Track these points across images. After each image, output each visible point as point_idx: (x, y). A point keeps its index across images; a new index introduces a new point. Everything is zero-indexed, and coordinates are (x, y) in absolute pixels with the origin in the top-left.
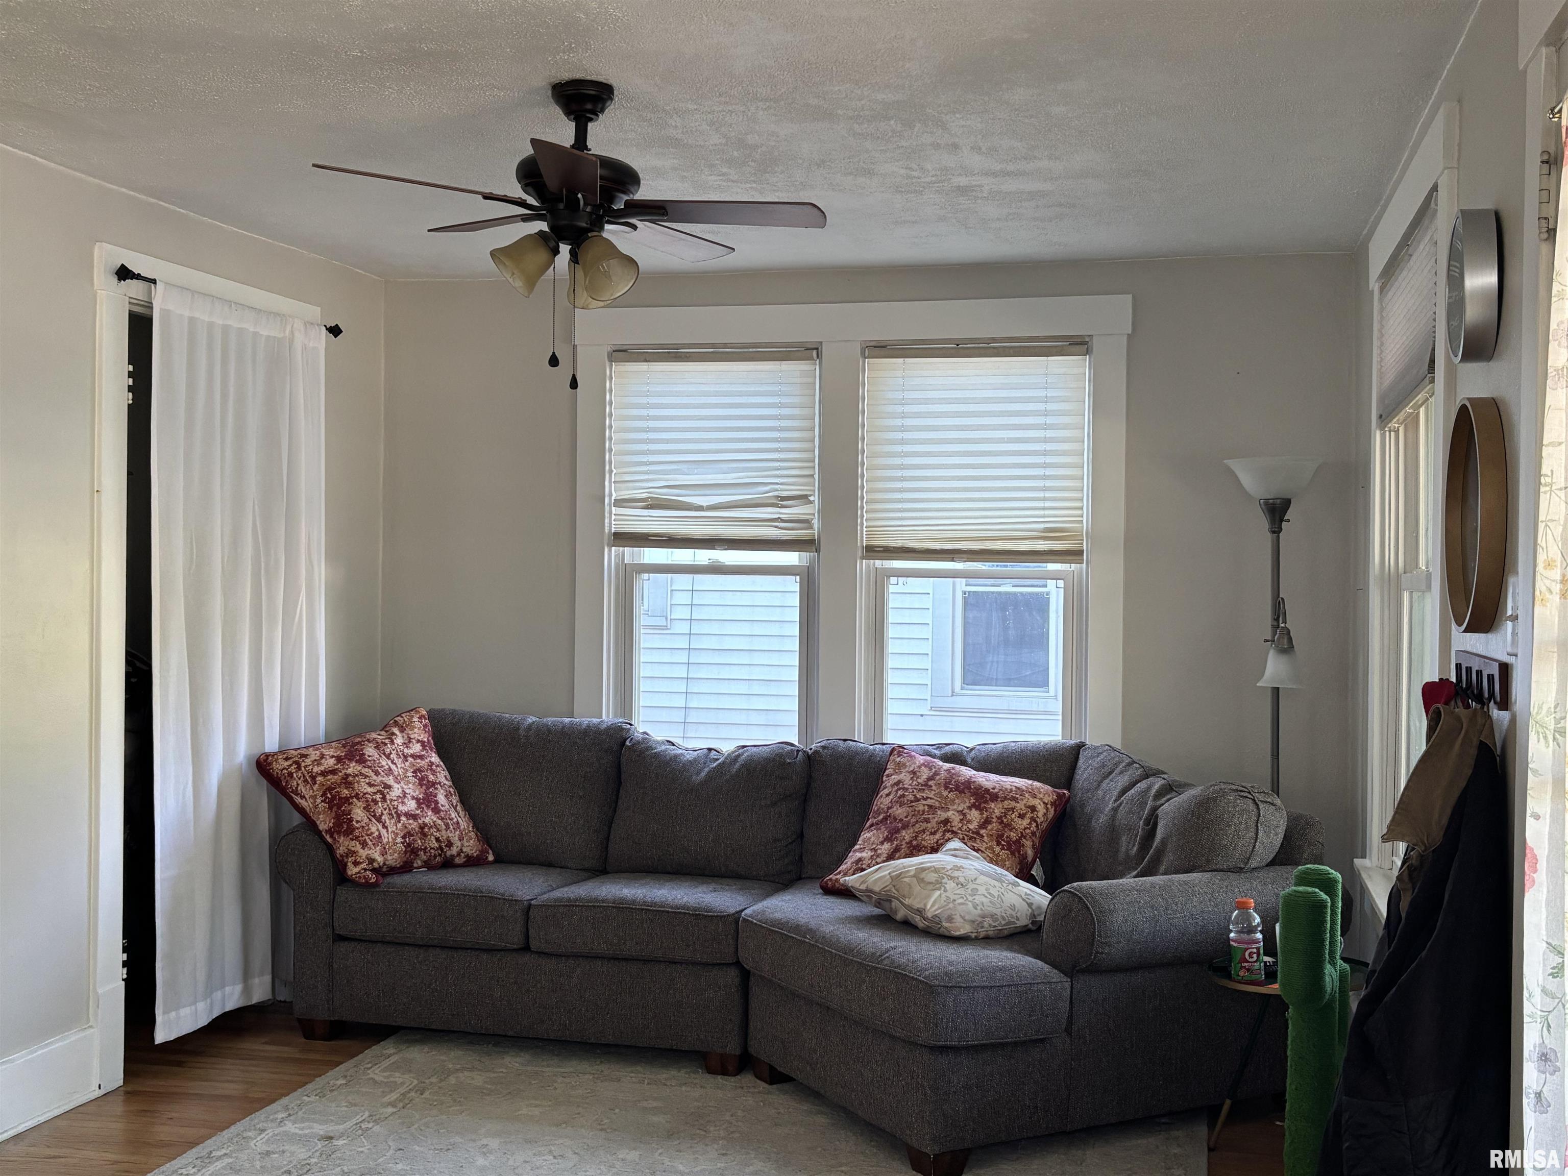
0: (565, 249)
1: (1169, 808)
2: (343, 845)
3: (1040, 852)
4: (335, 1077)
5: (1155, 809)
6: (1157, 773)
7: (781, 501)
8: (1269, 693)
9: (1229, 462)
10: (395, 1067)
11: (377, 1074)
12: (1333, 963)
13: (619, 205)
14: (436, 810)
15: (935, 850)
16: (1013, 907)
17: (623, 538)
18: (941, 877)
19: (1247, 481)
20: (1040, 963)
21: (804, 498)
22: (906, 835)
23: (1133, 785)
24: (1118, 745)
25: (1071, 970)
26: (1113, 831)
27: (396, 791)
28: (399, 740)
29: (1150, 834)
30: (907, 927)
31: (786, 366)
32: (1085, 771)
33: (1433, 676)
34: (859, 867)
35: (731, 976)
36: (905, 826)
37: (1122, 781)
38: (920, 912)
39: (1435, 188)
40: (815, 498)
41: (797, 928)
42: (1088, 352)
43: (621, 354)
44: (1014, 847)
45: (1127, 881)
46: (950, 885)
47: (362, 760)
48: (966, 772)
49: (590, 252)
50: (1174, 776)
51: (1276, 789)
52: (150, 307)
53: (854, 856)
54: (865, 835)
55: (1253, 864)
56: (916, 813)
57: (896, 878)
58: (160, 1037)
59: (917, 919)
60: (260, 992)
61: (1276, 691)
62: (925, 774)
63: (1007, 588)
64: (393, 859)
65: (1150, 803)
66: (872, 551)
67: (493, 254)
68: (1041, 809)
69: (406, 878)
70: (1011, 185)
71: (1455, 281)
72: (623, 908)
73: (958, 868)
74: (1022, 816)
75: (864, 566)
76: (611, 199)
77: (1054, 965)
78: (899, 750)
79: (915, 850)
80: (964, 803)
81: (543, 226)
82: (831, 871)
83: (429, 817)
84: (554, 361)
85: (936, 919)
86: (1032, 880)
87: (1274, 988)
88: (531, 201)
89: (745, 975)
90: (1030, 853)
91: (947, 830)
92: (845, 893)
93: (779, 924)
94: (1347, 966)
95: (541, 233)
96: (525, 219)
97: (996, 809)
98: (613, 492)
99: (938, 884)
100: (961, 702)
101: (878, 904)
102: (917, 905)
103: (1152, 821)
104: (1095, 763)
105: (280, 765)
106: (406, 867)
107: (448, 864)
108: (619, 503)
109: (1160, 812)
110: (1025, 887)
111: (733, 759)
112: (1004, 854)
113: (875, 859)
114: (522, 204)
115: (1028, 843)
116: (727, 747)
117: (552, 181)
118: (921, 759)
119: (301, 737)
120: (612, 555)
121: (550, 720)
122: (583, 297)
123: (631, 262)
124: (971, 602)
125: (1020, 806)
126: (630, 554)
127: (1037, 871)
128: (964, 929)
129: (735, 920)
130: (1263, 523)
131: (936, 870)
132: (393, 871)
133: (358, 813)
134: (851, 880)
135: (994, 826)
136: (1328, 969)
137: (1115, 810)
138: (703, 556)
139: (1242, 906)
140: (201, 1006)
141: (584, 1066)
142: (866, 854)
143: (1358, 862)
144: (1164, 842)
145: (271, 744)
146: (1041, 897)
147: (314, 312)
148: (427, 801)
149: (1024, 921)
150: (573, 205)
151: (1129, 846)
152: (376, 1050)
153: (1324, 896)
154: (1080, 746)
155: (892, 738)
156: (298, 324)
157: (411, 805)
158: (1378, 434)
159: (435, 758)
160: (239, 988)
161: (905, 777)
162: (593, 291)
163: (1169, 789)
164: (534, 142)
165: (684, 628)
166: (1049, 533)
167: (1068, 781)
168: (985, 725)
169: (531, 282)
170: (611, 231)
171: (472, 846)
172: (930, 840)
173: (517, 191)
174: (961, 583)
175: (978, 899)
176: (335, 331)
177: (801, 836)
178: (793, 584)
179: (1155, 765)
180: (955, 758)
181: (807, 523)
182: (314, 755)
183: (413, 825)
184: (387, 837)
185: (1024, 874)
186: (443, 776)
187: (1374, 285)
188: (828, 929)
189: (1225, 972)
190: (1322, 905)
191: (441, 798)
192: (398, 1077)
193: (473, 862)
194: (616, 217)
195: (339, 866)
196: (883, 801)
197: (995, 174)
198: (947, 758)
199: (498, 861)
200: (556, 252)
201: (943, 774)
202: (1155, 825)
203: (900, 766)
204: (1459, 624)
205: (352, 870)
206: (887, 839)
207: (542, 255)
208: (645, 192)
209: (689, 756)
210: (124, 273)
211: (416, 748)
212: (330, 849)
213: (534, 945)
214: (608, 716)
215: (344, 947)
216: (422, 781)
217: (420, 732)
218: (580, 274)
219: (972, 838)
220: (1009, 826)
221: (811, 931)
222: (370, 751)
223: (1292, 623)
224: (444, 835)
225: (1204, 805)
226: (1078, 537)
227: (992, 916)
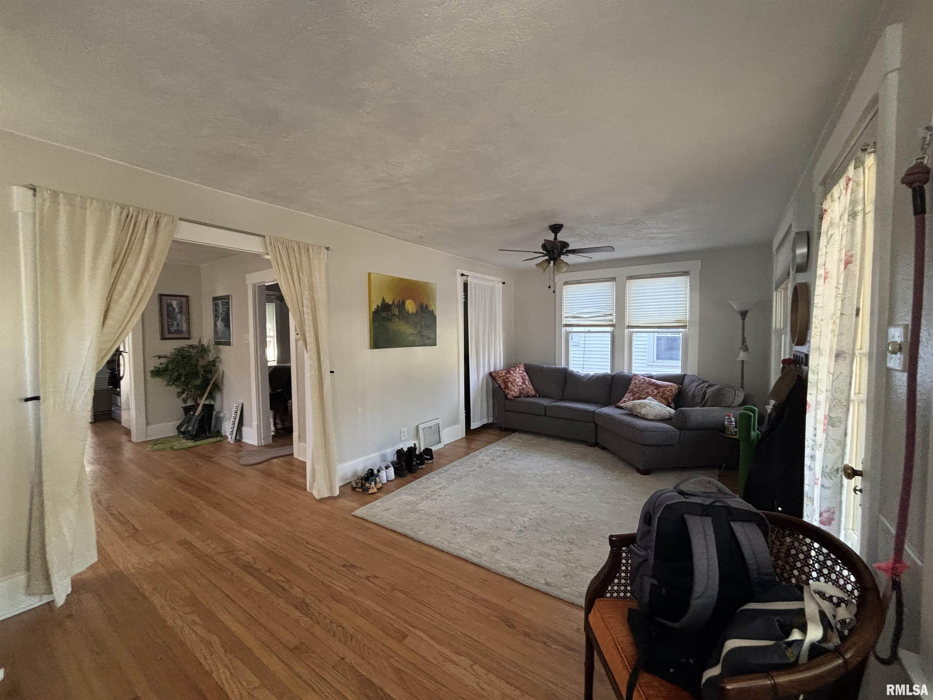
0: (552, 262)
1: (709, 391)
2: (507, 391)
3: (673, 400)
4: (506, 439)
5: (706, 391)
6: (706, 382)
7: (606, 315)
8: (740, 363)
9: (730, 302)
10: (518, 438)
11: (513, 439)
12: (754, 430)
13: (564, 251)
14: (526, 385)
15: (644, 399)
16: (665, 413)
17: (566, 325)
18: (645, 406)
19: (735, 306)
20: (671, 427)
21: (611, 315)
22: (637, 395)
23: (700, 385)
24: (696, 374)
25: (680, 429)
26: (694, 396)
27: (517, 380)
28: (518, 370)
29: (704, 397)
30: (637, 416)
31: (607, 283)
32: (686, 381)
33: (787, 357)
34: (625, 402)
35: (593, 425)
36: (637, 393)
37: (697, 383)
38: (640, 413)
39: (791, 226)
40: (614, 314)
41: (608, 415)
42: (689, 275)
43: (566, 283)
44: (666, 399)
45: (697, 408)
46: (648, 407)
47: (510, 374)
48: (654, 381)
49: (558, 262)
50: (711, 382)
51: (742, 388)
52: (467, 281)
53: (624, 399)
54: (627, 395)
55: (733, 405)
56: (640, 390)
57: (634, 405)
58: (472, 428)
59: (639, 415)
60: (491, 421)
61: (743, 361)
62: (642, 381)
63: (669, 335)
64: (517, 394)
65: (704, 389)
66: (629, 327)
67: (536, 265)
68: (674, 390)
69: (520, 399)
70: (664, 236)
71: (794, 251)
72: (566, 407)
73: (650, 403)
74: (668, 392)
75: (627, 330)
76: (563, 250)
77: (675, 427)
78: (636, 375)
79: (639, 398)
80: (652, 388)
81: (547, 257)
82: (618, 402)
83: (524, 386)
84: (549, 287)
85: (644, 415)
86: (671, 407)
87: (737, 437)
88: (545, 252)
89: (596, 425)
90: (670, 401)
91: (648, 394)
92: (621, 408)
93: (605, 414)
94: (759, 432)
95: (547, 260)
96: (543, 256)
97: (662, 390)
98: (564, 315)
99: (644, 407)
100: (654, 364)
101: (629, 411)
102: (639, 411)
103: (705, 394)
104: (690, 379)
105: (494, 374)
106: (520, 397)
107: (528, 396)
108: (566, 317)
109: (707, 391)
110: (668, 408)
111: (593, 376)
112: (663, 400)
113: (629, 400)
114: (542, 253)
115: (670, 398)
116: (592, 374)
117: (549, 247)
118: (642, 377)
119: (498, 369)
120: (564, 329)
121: (550, 366)
122: (556, 273)
123: (567, 264)
124: (659, 339)
125: (668, 389)
126: (568, 329)
127: (672, 405)
128: (651, 418)
129: (593, 412)
130: (739, 317)
131: (644, 403)
132: (517, 397)
133: (510, 385)
134: (622, 405)
135: (660, 394)
136: (752, 432)
137: (695, 391)
138: (587, 329)
139: (729, 416)
140: (480, 422)
141: (559, 442)
142: (627, 399)
143: (767, 406)
144: (708, 399)
145: (492, 370)
146: (673, 411)
147: (499, 279)
148: (524, 383)
149: (667, 417)
150: (554, 252)
151: (697, 399)
152: (513, 435)
153: (751, 414)
154: (685, 375)
155: (634, 372)
156: (496, 282)
157: (520, 384)
158: (775, 293)
159: (525, 374)
160: (486, 420)
161: (637, 381)
162: (558, 271)
163: (710, 386)
164: (545, 240)
165: (583, 346)
166: (678, 321)
167: (682, 384)
168: (660, 369)
169: (544, 270)
170: (563, 257)
171: (533, 393)
172: (644, 396)
173: (542, 251)
174: (656, 334)
175: (655, 411)
176: (504, 283)
177: (610, 394)
178: (609, 335)
179: (706, 379)
180: (651, 377)
181: (612, 321)
182: (501, 372)
183: (521, 388)
184: (515, 390)
185: (669, 405)
186: (527, 378)
187: (774, 252)
188: (616, 416)
189: (724, 432)
190: (750, 416)
191: (527, 383)
192: (519, 440)
193: (534, 396)
194: (564, 254)
195: (506, 396)
196: (631, 387)
197: (660, 233)
198: (648, 377)
199: (539, 396)
200: (550, 263)
201: (647, 381)
202: (705, 395)
203: (635, 379)
204: (793, 343)
205: (509, 397)
206: (632, 396)
207: (546, 264)
208: (570, 248)
209: (583, 375)
210: (462, 275)
211: (521, 372)
212: (504, 392)
213: (547, 415)
214: (563, 365)
215: (507, 412)
216: (523, 379)
217: (522, 368)
218: (555, 269)
219: (655, 397)
220: (665, 394)
221: (613, 416)
222: (512, 372)
223: (748, 343)
224: (527, 390)
225: (719, 390)
226: (686, 322)
227: (659, 415)
